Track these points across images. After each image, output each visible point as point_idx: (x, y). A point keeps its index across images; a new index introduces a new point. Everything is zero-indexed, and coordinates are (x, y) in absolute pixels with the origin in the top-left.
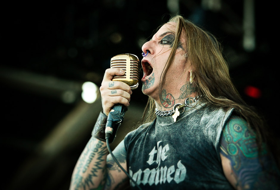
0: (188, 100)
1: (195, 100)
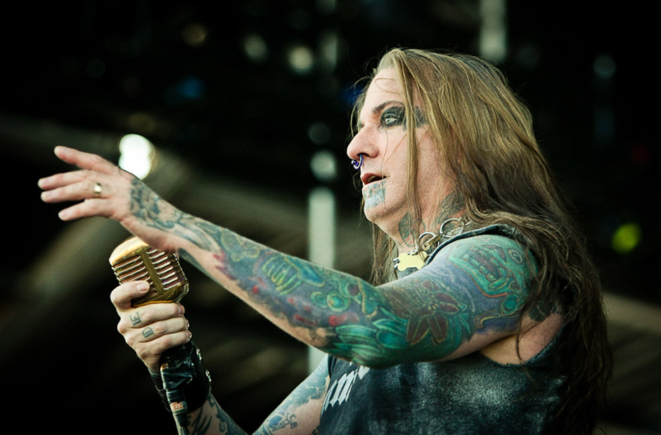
1: (462, 222)
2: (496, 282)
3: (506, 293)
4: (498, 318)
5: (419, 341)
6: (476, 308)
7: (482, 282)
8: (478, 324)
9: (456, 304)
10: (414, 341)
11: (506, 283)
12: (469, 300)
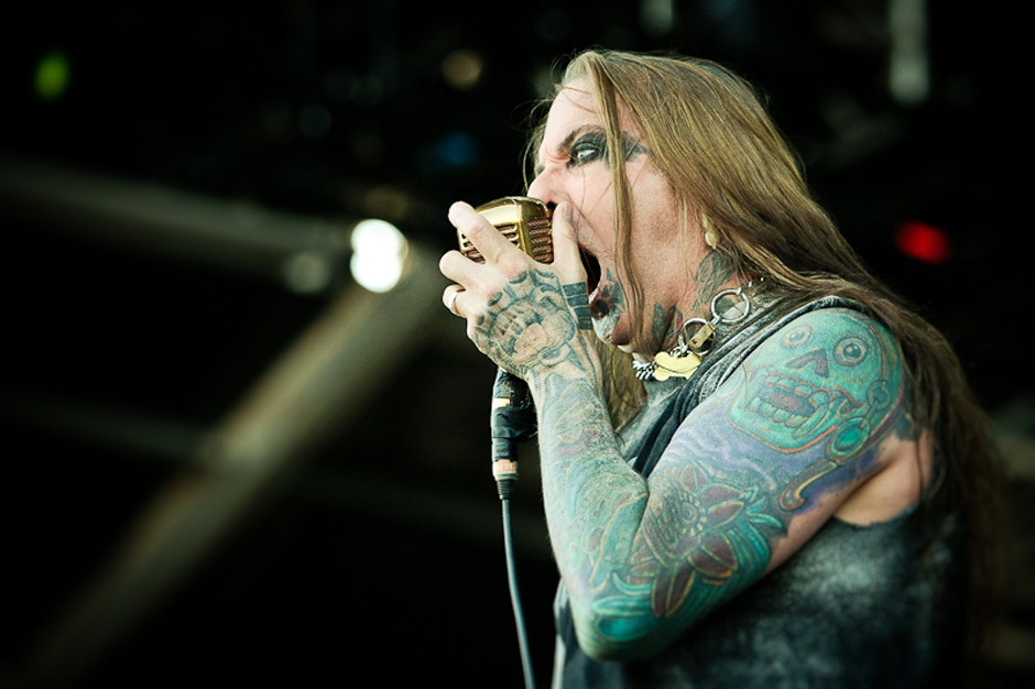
0: (719, 303)
1: (743, 295)
2: (809, 422)
3: (834, 428)
4: (834, 470)
5: (681, 602)
6: (776, 480)
7: (779, 436)
8: (790, 502)
9: (737, 495)
10: (671, 608)
11: (829, 413)
12: (757, 474)
